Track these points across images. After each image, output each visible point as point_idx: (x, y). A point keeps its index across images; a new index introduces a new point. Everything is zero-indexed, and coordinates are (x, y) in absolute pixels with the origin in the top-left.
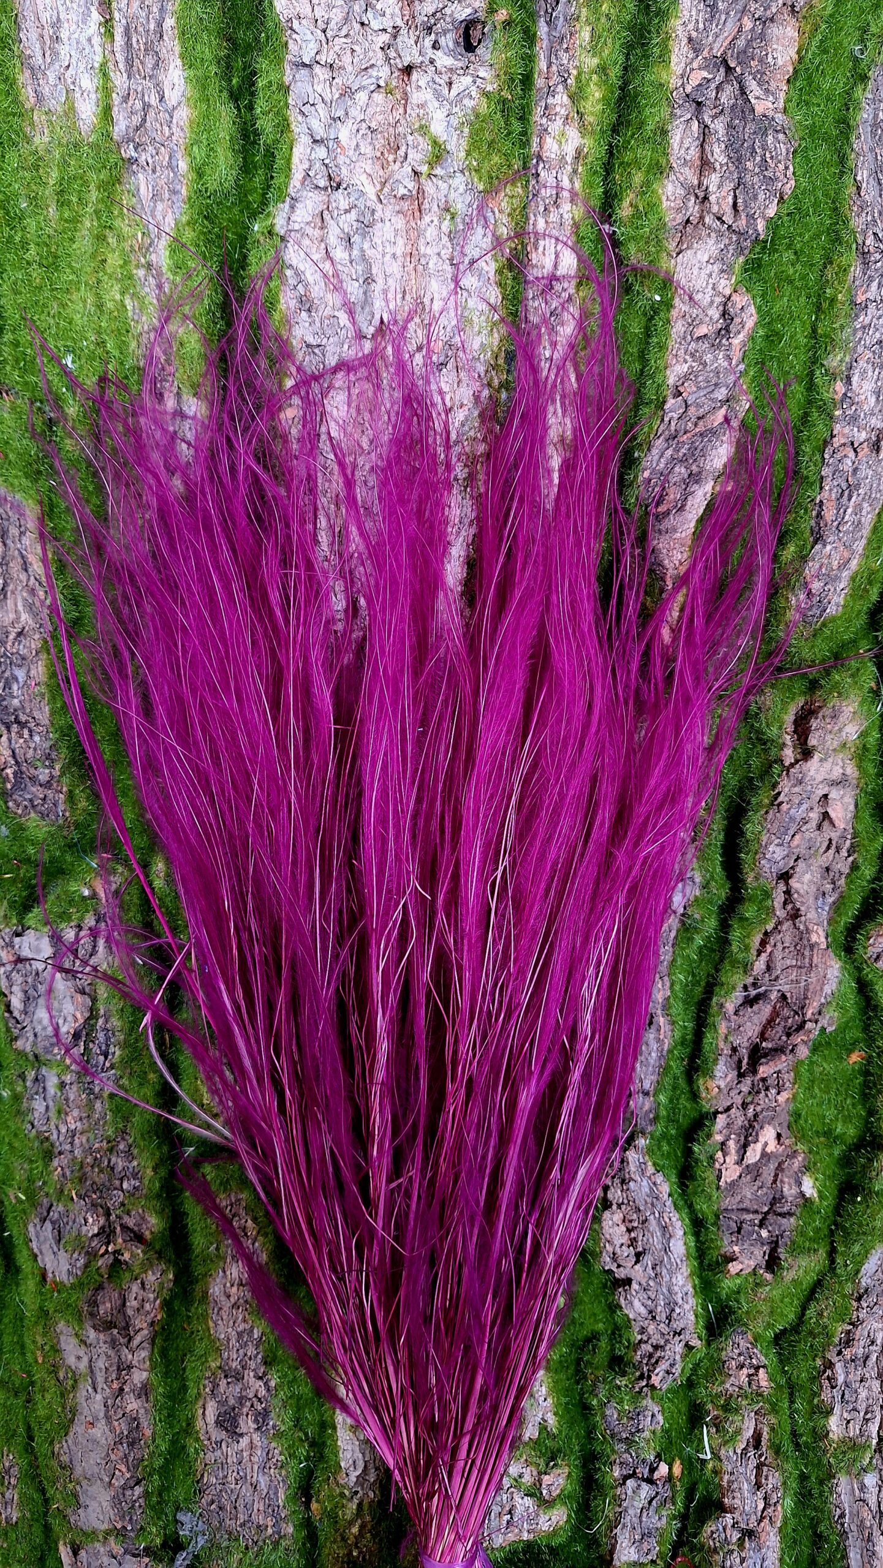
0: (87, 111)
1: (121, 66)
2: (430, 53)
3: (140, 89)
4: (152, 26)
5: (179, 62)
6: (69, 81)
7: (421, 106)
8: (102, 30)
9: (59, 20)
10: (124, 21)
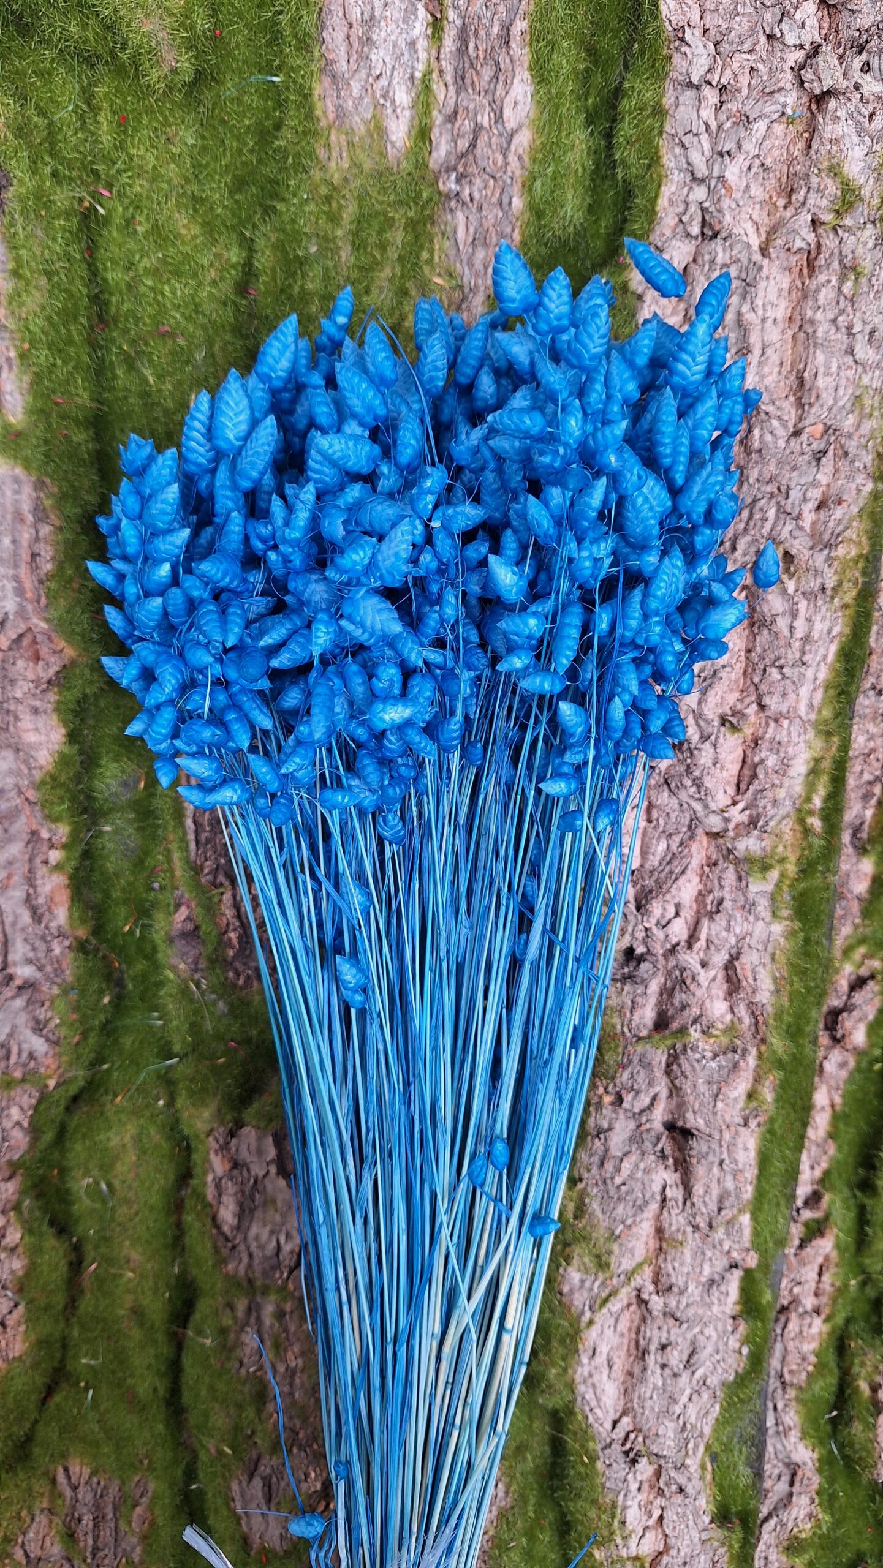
0: (399, 131)
1: (449, 78)
2: (857, 76)
3: (472, 106)
4: (495, 30)
5: (527, 75)
6: (378, 93)
7: (836, 141)
8: (429, 32)
9: (372, 17)
10: (459, 22)
